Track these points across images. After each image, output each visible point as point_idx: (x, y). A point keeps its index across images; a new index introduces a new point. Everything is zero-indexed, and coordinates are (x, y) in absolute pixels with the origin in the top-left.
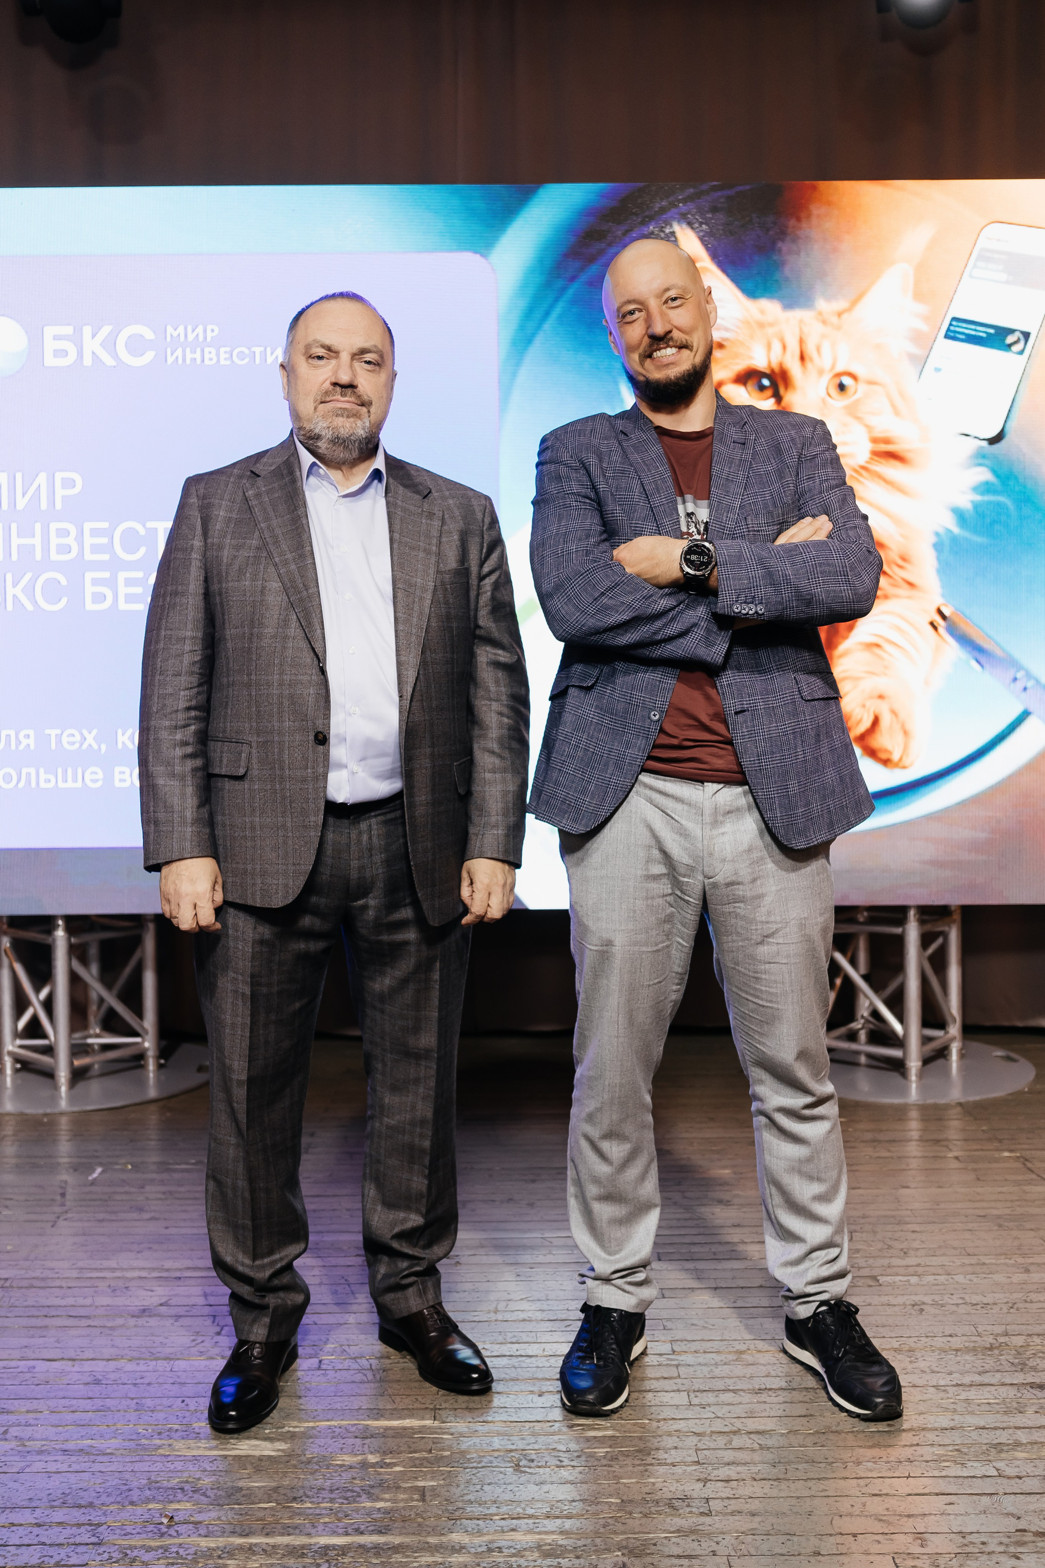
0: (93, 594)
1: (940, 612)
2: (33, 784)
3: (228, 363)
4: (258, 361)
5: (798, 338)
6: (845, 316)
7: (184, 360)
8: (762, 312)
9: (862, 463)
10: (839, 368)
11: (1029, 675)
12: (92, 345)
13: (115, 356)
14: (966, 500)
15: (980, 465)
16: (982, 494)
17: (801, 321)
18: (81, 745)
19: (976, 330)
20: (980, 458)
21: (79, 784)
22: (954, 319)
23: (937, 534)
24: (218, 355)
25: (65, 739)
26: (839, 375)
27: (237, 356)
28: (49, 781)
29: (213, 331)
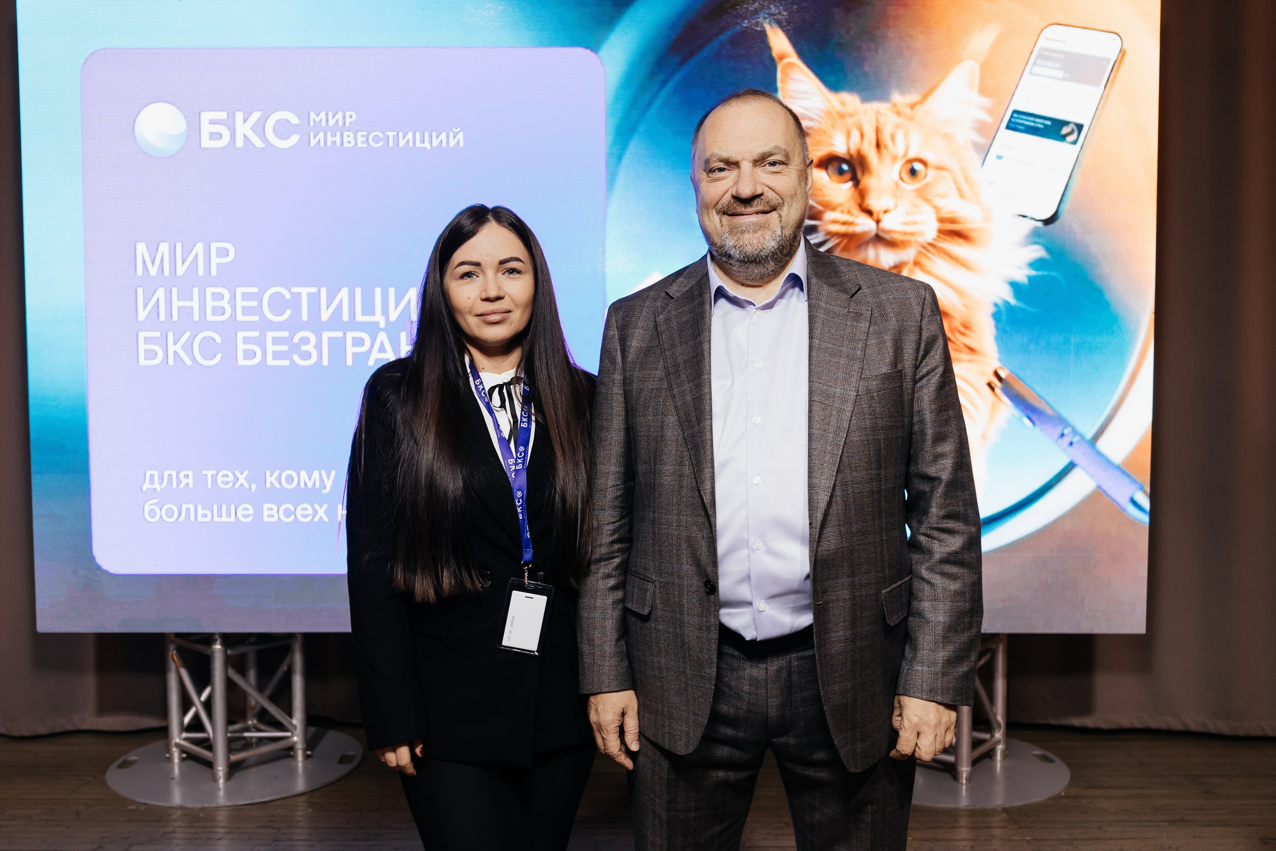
0: (245, 351)
1: (996, 374)
2: (192, 518)
3: (365, 145)
4: (391, 144)
5: (874, 127)
6: (917, 108)
7: (325, 143)
8: (843, 103)
9: (930, 240)
10: (912, 155)
11: (1075, 432)
12: (243, 129)
13: (264, 138)
14: (1022, 275)
15: (1035, 243)
16: (1037, 269)
17: (878, 112)
18: (234, 485)
19: (1034, 122)
20: (1035, 237)
21: (232, 519)
22: (1015, 112)
23: (996, 305)
24: (356, 138)
25: (220, 479)
26: (911, 161)
27: (373, 139)
28: (206, 516)
29: (351, 117)
